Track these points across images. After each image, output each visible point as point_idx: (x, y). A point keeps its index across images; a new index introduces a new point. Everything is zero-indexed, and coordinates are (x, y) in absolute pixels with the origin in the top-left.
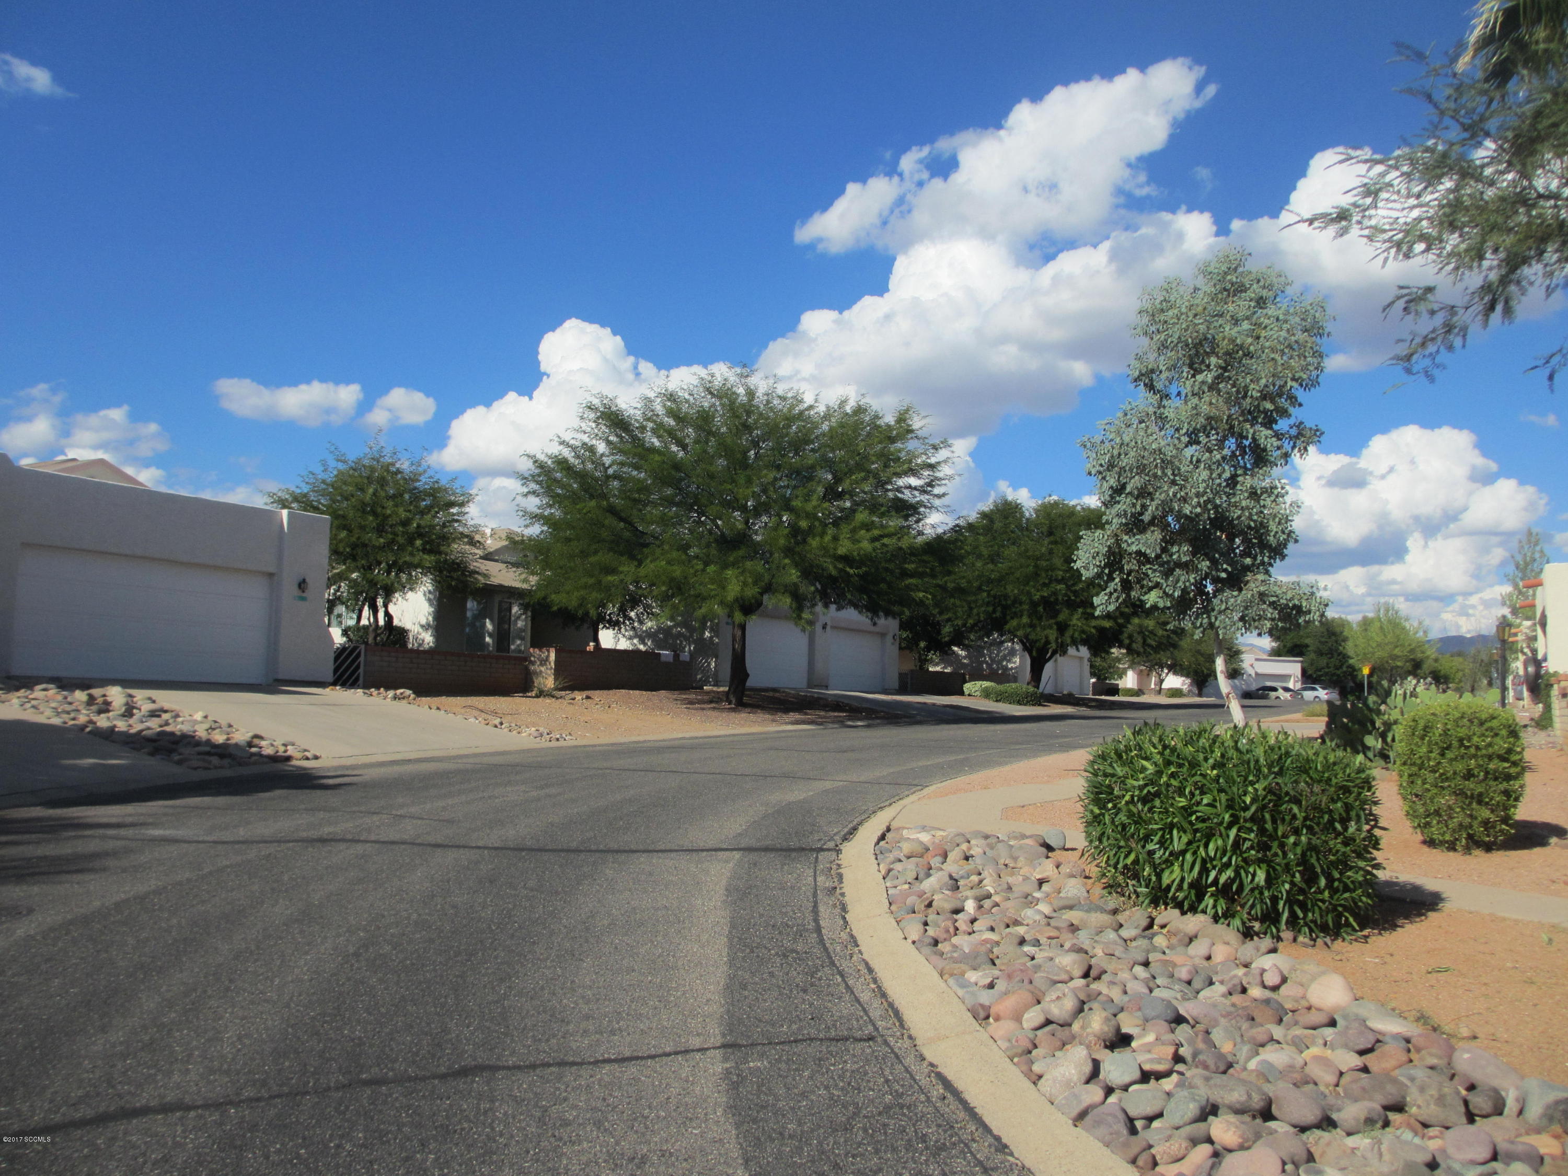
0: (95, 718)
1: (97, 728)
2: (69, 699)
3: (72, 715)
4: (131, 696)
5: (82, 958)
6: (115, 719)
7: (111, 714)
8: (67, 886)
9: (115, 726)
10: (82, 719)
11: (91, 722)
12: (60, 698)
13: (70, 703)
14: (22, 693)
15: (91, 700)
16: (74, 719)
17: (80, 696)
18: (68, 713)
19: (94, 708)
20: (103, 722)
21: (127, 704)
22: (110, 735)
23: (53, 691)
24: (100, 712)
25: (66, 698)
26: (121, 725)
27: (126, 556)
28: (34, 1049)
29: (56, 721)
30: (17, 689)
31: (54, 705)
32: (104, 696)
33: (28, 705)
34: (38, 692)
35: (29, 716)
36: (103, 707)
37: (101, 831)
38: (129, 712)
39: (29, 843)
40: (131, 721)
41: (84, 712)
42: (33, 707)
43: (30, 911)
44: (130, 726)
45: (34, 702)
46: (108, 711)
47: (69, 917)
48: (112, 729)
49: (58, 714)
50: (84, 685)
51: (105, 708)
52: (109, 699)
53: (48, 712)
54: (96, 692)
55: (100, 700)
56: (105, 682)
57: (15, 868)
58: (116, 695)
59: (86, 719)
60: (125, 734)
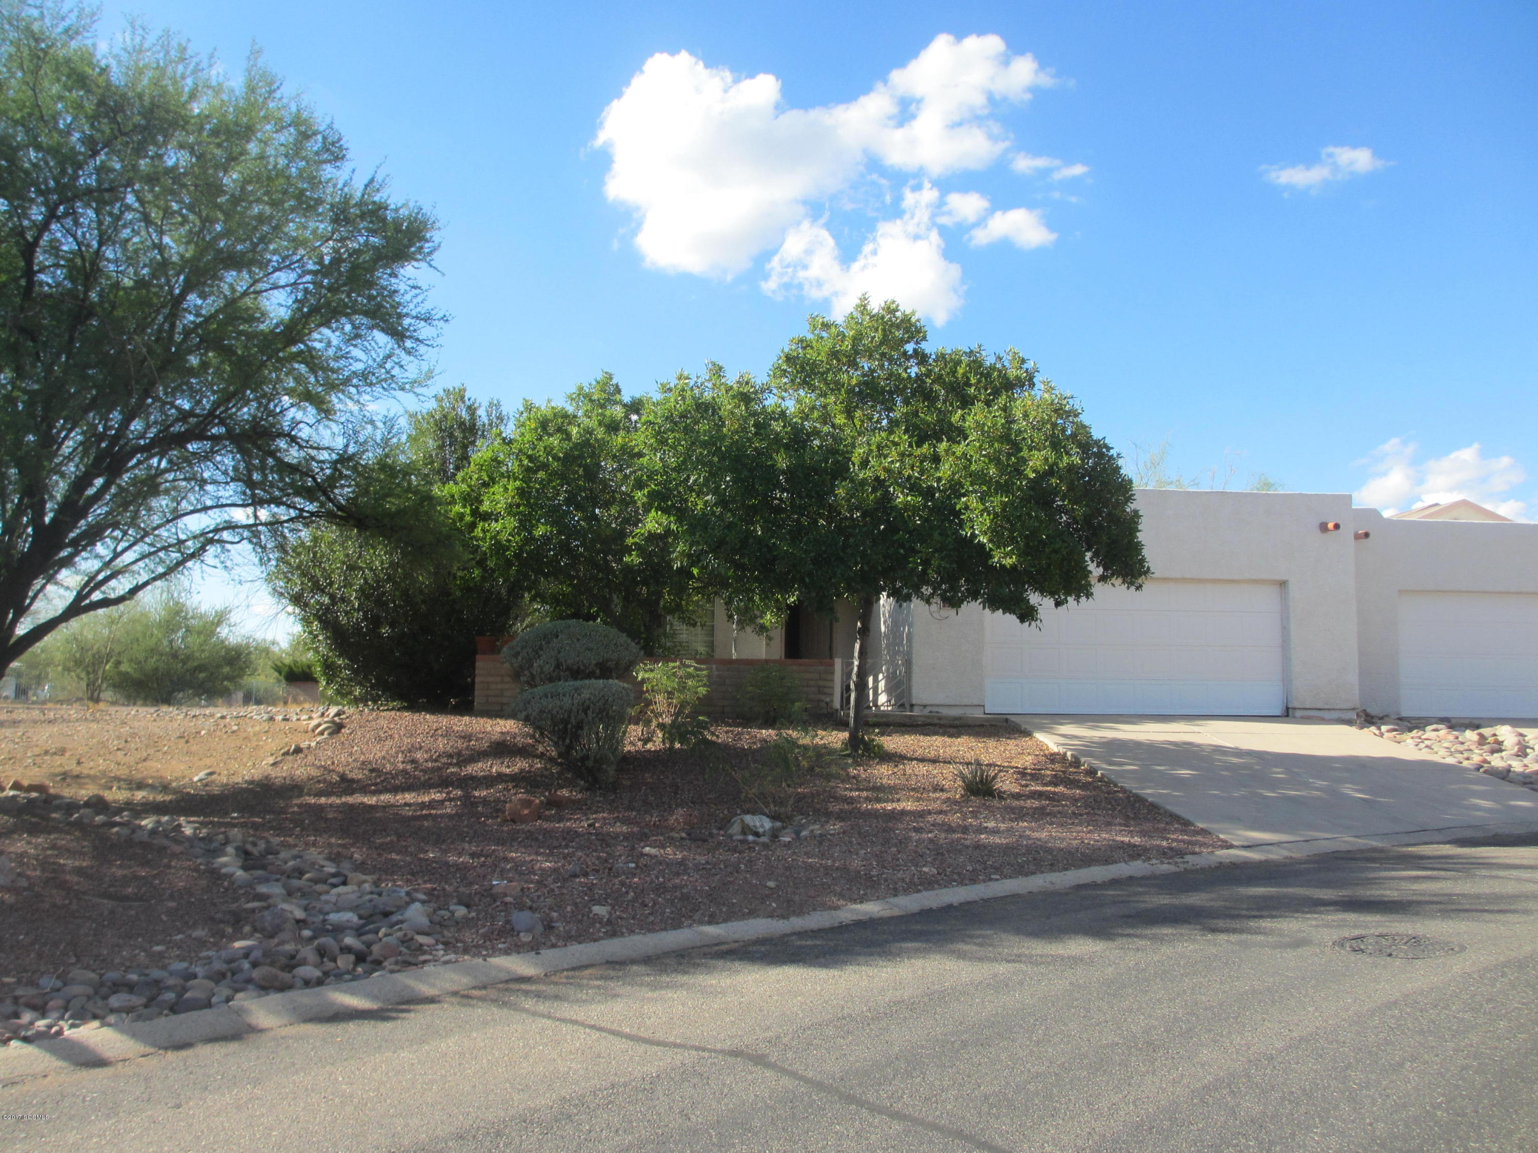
0: (1488, 758)
1: (1492, 768)
2: (1460, 739)
3: (1466, 755)
4: (1521, 735)
5: (1524, 1004)
6: (1508, 759)
7: (1504, 754)
8: (1493, 925)
9: (1510, 766)
10: (1476, 759)
11: (1485, 761)
12: (1451, 738)
13: (1462, 743)
14: (1415, 733)
15: (1482, 740)
16: (1468, 759)
17: (1471, 736)
18: (1461, 753)
19: (1486, 747)
20: (1497, 762)
21: (1519, 743)
22: (1505, 775)
23: (1443, 732)
24: (1493, 752)
25: (1457, 738)
26: (1517, 766)
27: (1501, 593)
28: (1493, 1090)
29: (1450, 760)
30: (1410, 730)
31: (1446, 745)
32: (1495, 735)
33: (1422, 745)
34: (1429, 732)
35: (1423, 755)
36: (1496, 746)
37: (1515, 873)
38: (1522, 752)
39: (1445, 879)
40: (1526, 761)
41: (1477, 751)
42: (1427, 747)
43: (1463, 948)
44: (1526, 766)
45: (1427, 742)
46: (1500, 751)
47: (1502, 959)
48: (1508, 770)
49: (1452, 754)
50: (1475, 725)
51: (1498, 747)
52: (1500, 739)
53: (1442, 752)
54: (1486, 731)
55: (1491, 739)
56: (1493, 721)
57: (1440, 903)
58: (1506, 733)
59: (1480, 758)
60: (1523, 775)
